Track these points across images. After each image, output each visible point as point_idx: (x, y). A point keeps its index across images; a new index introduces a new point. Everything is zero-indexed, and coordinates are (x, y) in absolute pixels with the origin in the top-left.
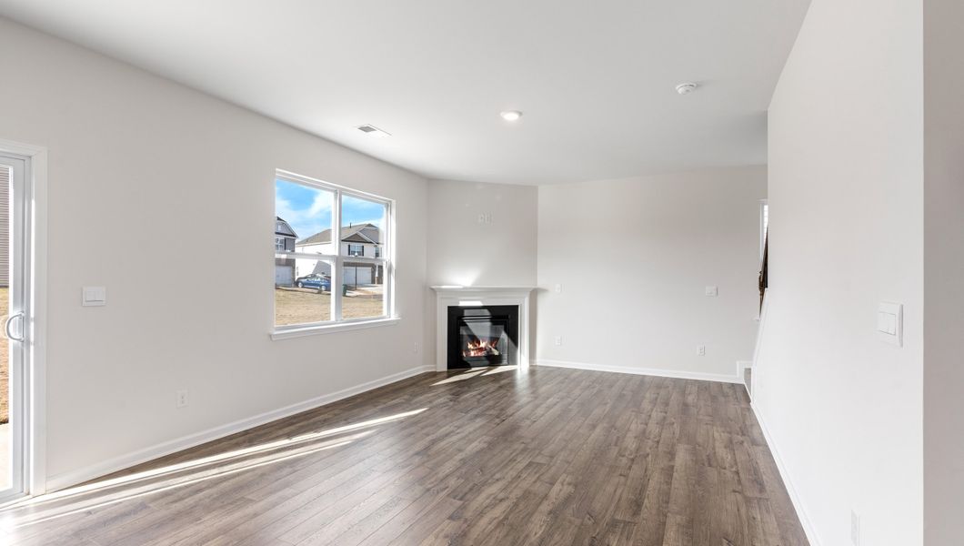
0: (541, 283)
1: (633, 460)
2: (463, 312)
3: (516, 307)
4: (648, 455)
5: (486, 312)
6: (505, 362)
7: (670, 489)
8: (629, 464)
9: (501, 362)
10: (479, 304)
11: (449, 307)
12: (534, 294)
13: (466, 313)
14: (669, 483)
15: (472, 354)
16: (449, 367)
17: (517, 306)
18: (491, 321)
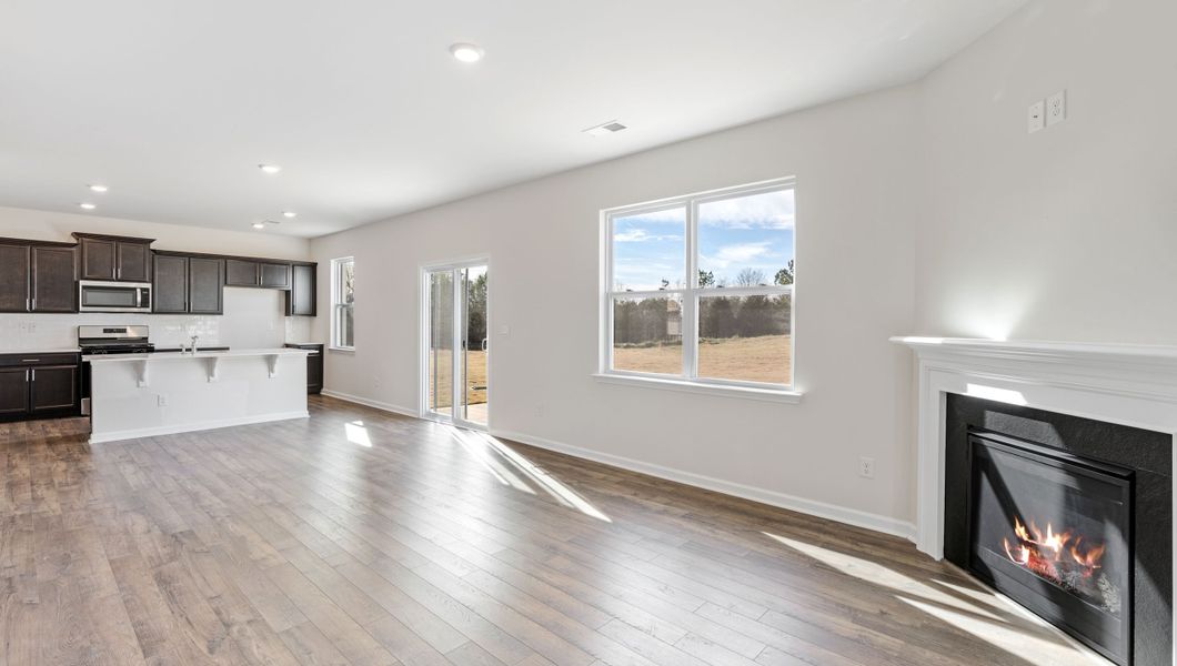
1: (227, 625)
2: (982, 417)
4: (211, 651)
5: (1049, 433)
7: (132, 618)
8: (224, 615)
14: (137, 624)
16: (947, 554)
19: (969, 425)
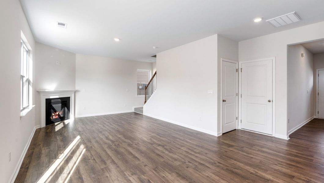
0: (77, 88)
2: (51, 101)
3: (69, 97)
5: (60, 100)
6: (66, 118)
9: (65, 119)
10: (58, 97)
11: (46, 99)
12: (75, 92)
13: (52, 101)
15: (54, 117)
16: (46, 125)
18: (62, 104)
19: (49, 103)
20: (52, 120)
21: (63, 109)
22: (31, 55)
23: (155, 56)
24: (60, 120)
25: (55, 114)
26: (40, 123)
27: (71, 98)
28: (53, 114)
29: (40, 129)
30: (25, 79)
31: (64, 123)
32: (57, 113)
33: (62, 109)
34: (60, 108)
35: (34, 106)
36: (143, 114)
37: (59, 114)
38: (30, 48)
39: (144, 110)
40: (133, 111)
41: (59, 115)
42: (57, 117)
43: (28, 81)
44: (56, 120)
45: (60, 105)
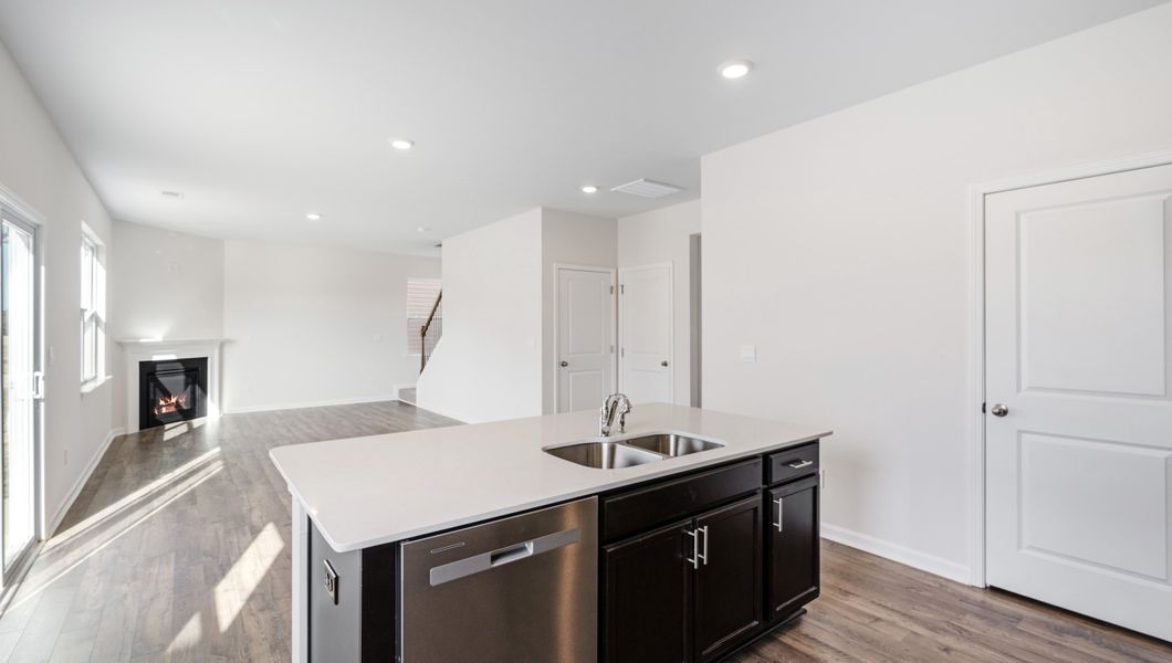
0: (227, 335)
2: (155, 367)
3: (205, 360)
5: (180, 366)
6: (196, 415)
9: (193, 416)
10: (173, 357)
11: (141, 363)
12: (223, 344)
13: (159, 367)
15: (164, 410)
16: (141, 428)
17: (206, 358)
18: (185, 375)
19: (149, 372)
20: (158, 418)
21: (189, 388)
22: (103, 257)
23: (440, 246)
24: (180, 417)
25: (166, 402)
26: (124, 422)
27: (209, 360)
28: (162, 403)
29: (126, 437)
30: (87, 316)
31: (190, 426)
32: (174, 400)
33: (186, 389)
34: (182, 387)
35: (110, 377)
36: (417, 405)
37: (177, 402)
38: (100, 242)
39: (418, 393)
40: (396, 397)
41: (177, 405)
42: (173, 409)
43: (95, 318)
44: (171, 418)
45: (182, 378)
